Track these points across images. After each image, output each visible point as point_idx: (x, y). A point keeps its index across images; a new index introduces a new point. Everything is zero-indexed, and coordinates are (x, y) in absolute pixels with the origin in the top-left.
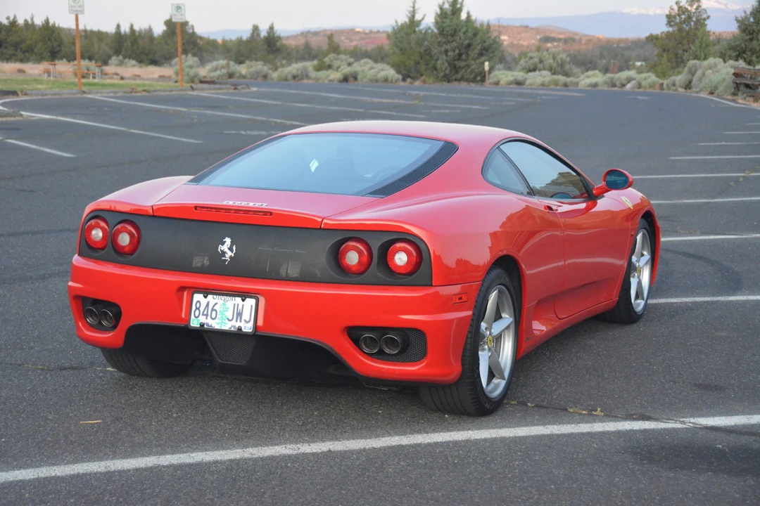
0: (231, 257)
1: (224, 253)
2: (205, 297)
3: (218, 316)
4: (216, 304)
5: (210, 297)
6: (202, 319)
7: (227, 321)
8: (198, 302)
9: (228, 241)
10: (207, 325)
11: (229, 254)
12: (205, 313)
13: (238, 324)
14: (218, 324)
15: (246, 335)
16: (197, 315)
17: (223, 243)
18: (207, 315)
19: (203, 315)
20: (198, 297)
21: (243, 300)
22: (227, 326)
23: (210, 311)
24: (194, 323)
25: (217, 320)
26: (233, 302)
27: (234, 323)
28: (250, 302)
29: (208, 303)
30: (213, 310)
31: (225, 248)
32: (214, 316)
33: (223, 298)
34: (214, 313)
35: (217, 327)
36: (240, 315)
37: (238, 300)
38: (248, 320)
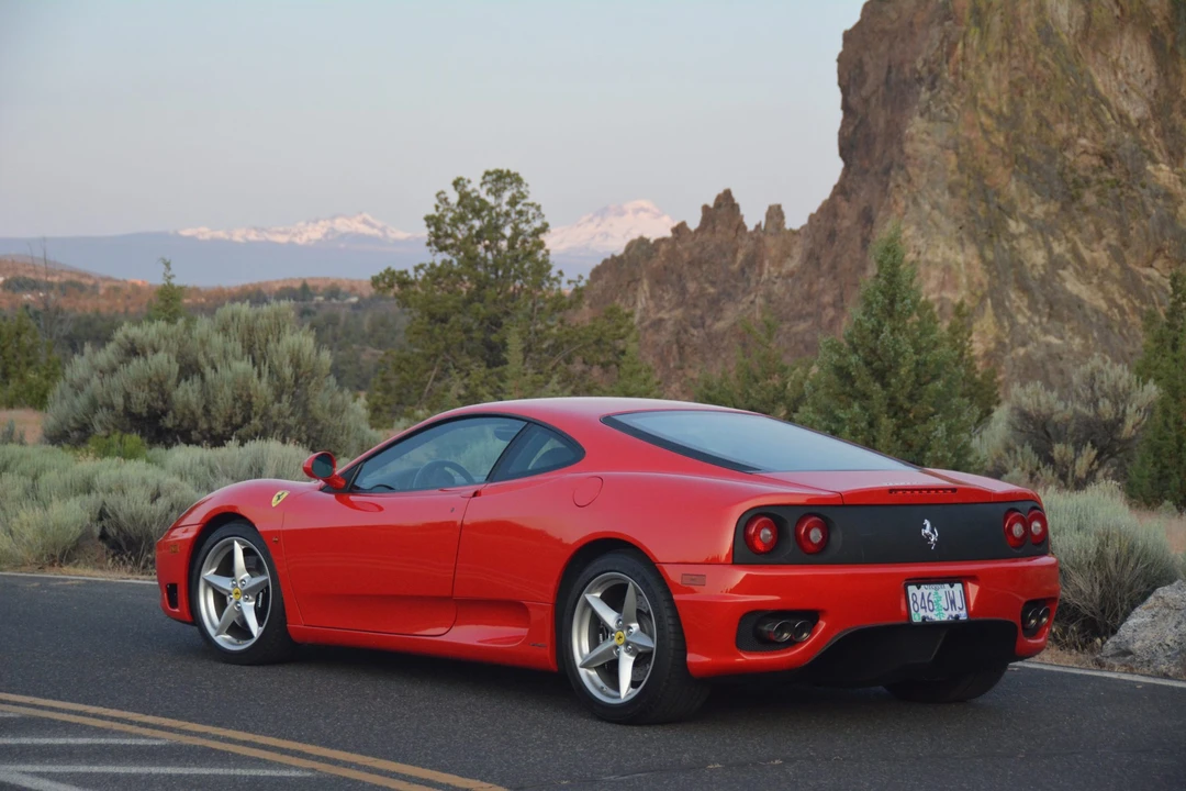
1: (928, 536)
2: (919, 588)
6: (922, 613)
7: (943, 611)
9: (927, 522)
13: (954, 613)
15: (963, 622)
17: (925, 527)
20: (912, 589)
21: (952, 586)
22: (945, 617)
24: (916, 618)
25: (935, 612)
28: (958, 587)
30: (929, 601)
33: (934, 586)
35: (937, 619)
36: (953, 602)
37: (947, 586)
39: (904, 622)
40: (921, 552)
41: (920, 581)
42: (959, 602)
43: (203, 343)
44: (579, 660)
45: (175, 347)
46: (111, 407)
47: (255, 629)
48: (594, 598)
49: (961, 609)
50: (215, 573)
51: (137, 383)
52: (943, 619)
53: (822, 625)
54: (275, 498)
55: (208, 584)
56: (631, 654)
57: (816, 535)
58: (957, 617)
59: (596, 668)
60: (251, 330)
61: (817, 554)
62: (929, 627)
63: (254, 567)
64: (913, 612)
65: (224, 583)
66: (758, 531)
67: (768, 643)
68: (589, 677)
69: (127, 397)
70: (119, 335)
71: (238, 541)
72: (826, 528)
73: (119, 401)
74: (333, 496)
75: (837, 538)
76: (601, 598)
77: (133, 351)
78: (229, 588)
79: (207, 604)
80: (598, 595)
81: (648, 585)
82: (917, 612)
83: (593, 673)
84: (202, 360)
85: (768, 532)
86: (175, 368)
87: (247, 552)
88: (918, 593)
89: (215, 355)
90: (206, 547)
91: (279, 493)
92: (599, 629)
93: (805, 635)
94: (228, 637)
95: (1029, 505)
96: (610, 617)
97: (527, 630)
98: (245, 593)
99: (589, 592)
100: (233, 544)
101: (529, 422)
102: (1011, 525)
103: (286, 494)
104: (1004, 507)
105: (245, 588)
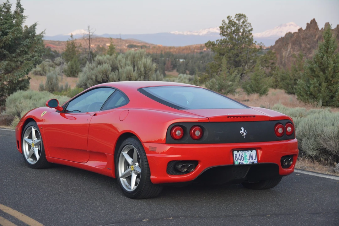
0: (245, 135)
1: (243, 134)
2: (238, 152)
3: (244, 159)
4: (242, 154)
5: (240, 152)
6: (239, 161)
7: (248, 160)
8: (236, 154)
9: (243, 128)
10: (241, 163)
11: (245, 134)
12: (239, 158)
13: (252, 161)
14: (245, 162)
16: (237, 160)
17: (241, 130)
18: (240, 159)
19: (239, 159)
20: (235, 153)
21: (251, 151)
23: (241, 157)
24: (236, 163)
25: (244, 161)
26: (248, 153)
27: (250, 161)
28: (254, 152)
29: (240, 154)
30: (242, 157)
31: (242, 131)
32: (243, 159)
34: (242, 158)
35: (245, 163)
36: (252, 157)
37: (250, 151)
38: (255, 159)
39: (232, 164)
40: (239, 139)
41: (238, 150)
42: (254, 157)
43: (120, 61)
44: (120, 175)
45: (111, 62)
46: (92, 79)
47: (38, 157)
48: (125, 153)
49: (255, 160)
50: (28, 138)
51: (99, 72)
52: (247, 163)
53: (200, 166)
54: (42, 114)
55: (26, 142)
56: (136, 174)
57: (198, 133)
58: (253, 163)
59: (126, 178)
60: (134, 58)
61: (199, 140)
62: (241, 166)
63: (37, 137)
64: (235, 161)
65: (30, 141)
66: (175, 131)
67: (178, 172)
68: (123, 181)
69: (96, 76)
70: (96, 59)
71: (33, 128)
72: (202, 131)
73: (94, 77)
74: (59, 114)
75: (206, 134)
76: (127, 153)
77: (100, 63)
78: (31, 143)
79: (25, 148)
80: (127, 152)
81: (139, 150)
82: (237, 161)
83: (125, 180)
84: (119, 66)
85: (180, 132)
86: (110, 68)
87: (36, 132)
88: (238, 154)
89: (122, 64)
90: (25, 129)
91: (44, 112)
92: (127, 165)
93: (193, 169)
94: (31, 159)
95: (287, 121)
96: (130, 160)
97: (106, 163)
98: (36, 145)
99: (124, 151)
100: (32, 129)
101: (116, 90)
102: (278, 129)
103: (46, 112)
104: (275, 123)
105: (35, 143)
